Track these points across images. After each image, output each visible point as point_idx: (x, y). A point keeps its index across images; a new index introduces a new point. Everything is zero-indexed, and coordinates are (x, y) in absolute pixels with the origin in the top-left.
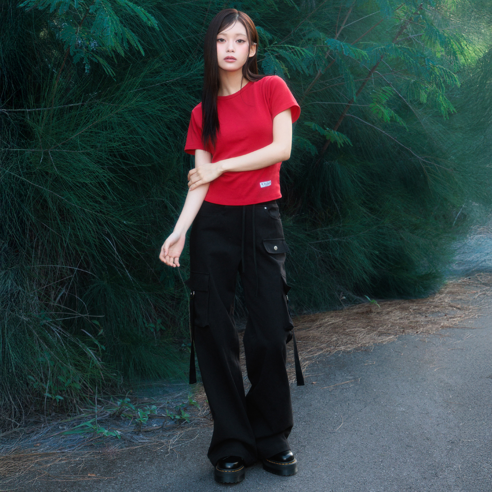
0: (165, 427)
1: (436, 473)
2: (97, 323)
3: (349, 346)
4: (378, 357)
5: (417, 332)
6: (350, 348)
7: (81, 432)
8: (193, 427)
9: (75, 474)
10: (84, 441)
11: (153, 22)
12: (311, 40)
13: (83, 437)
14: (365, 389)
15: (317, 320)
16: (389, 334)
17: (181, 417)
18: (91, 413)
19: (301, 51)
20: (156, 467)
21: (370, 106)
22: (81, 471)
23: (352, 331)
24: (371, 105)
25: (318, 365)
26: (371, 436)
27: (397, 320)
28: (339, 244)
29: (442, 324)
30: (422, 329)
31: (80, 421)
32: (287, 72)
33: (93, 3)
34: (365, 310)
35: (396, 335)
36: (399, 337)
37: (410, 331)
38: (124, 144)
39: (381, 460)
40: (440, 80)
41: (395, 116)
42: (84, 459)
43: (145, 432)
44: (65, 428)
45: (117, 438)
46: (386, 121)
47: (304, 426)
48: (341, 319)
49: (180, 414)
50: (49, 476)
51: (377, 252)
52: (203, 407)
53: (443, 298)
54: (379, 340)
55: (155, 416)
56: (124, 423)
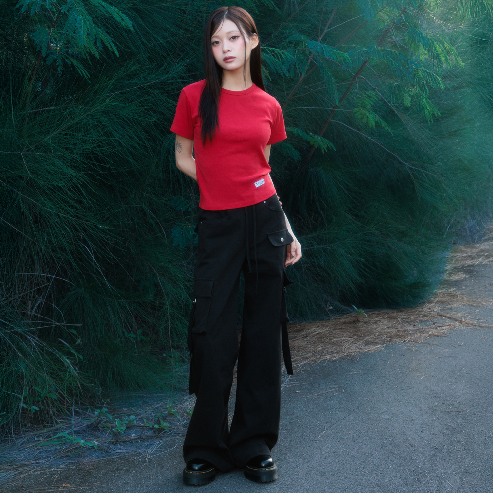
0: (143, 437)
1: (418, 479)
2: (75, 332)
3: (335, 355)
4: (364, 366)
5: (405, 341)
6: (336, 357)
7: (57, 443)
8: (172, 436)
9: (49, 485)
10: (60, 452)
11: (127, 23)
12: (292, 43)
13: (59, 448)
14: (349, 397)
15: (303, 330)
16: (376, 343)
17: (160, 427)
18: (67, 424)
19: (281, 54)
20: (133, 477)
21: (354, 111)
22: (56, 481)
23: (339, 340)
24: (356, 110)
25: (302, 374)
26: (353, 443)
27: (384, 329)
28: (324, 251)
29: (430, 333)
30: (409, 338)
31: (56, 431)
32: (268, 75)
33: (66, 3)
34: (352, 320)
35: (382, 344)
36: (386, 346)
37: (398, 340)
38: (99, 146)
39: (362, 467)
40: (424, 83)
41: (380, 121)
42: (59, 470)
43: (123, 442)
44: (41, 439)
45: (94, 448)
46: (371, 126)
47: (286, 435)
48: (327, 329)
49: (158, 423)
50: (22, 487)
51: (363, 260)
52: (183, 416)
53: (432, 308)
54: (366, 349)
55: (133, 426)
56: (101, 434)
